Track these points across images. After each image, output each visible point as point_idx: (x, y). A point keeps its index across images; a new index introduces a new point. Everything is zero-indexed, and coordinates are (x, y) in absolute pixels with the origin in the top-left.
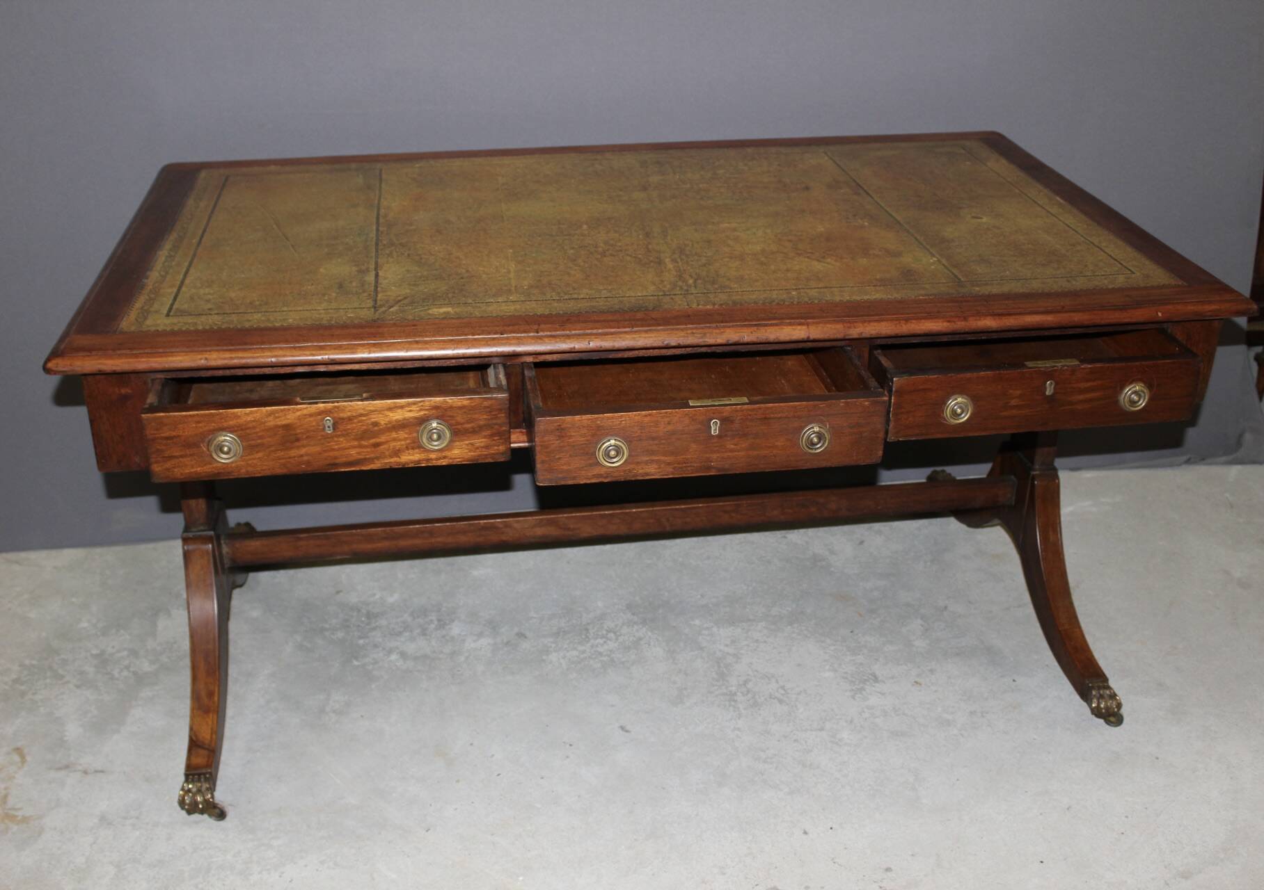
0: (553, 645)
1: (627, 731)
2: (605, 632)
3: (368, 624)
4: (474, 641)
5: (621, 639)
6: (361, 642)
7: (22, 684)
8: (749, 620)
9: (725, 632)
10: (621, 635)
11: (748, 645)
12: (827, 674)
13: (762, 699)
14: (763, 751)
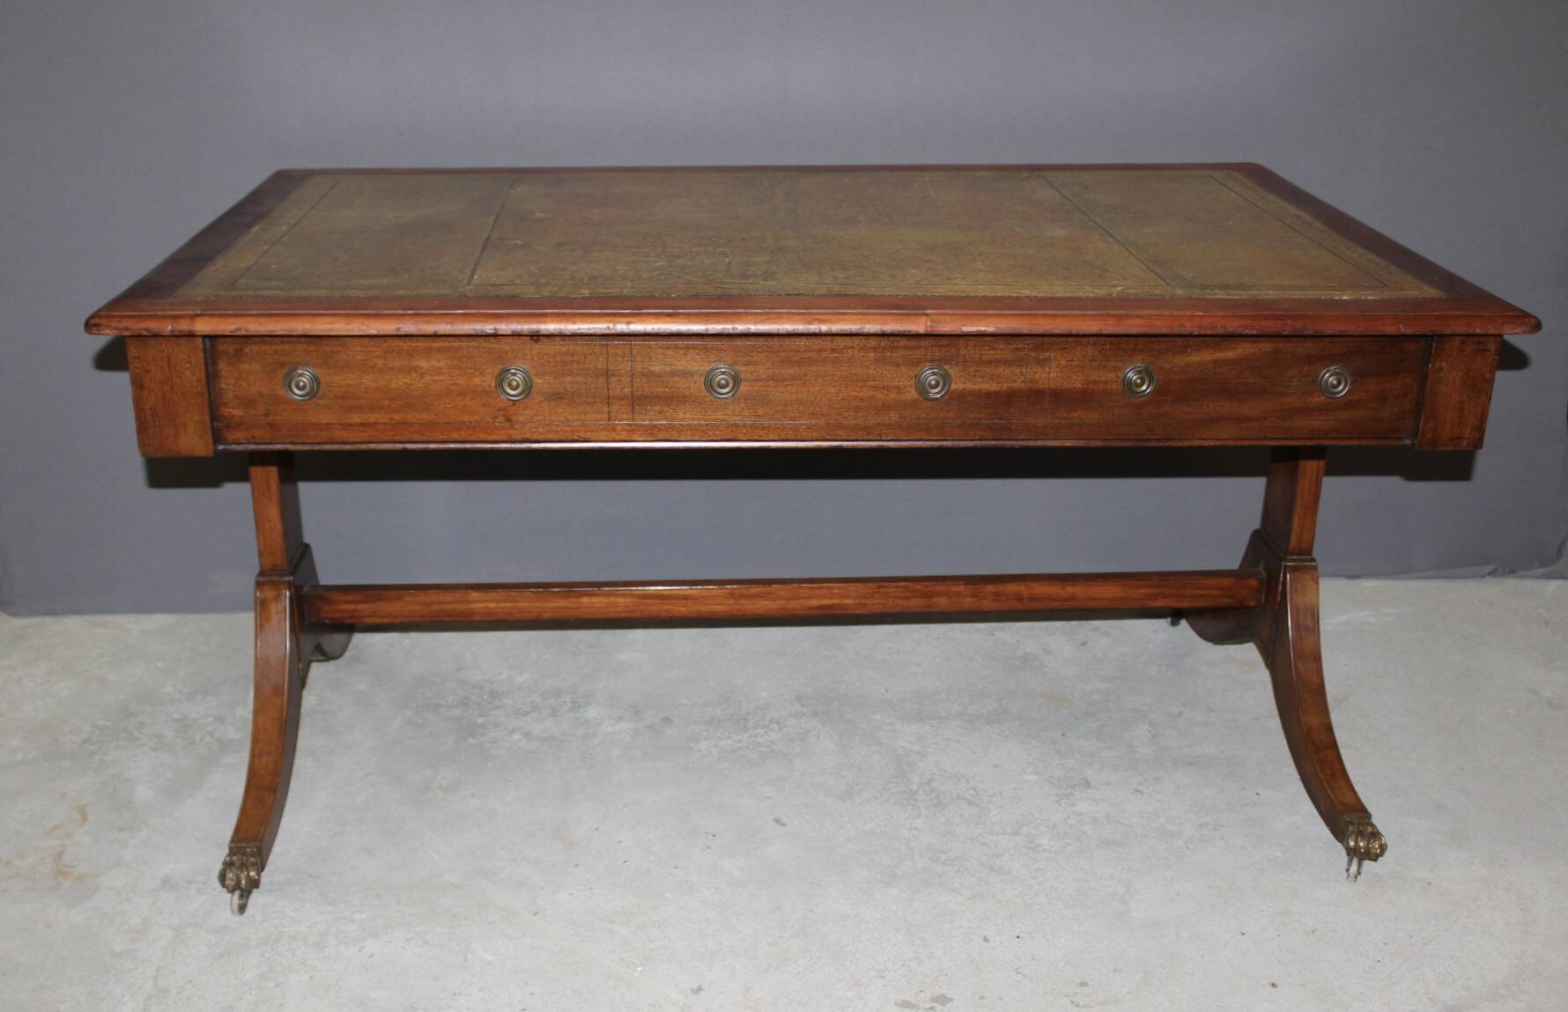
0: (704, 733)
1: (783, 825)
2: (766, 723)
4: (612, 725)
5: (785, 730)
6: (480, 720)
7: (92, 744)
8: (940, 718)
10: (785, 726)
11: (937, 743)
12: (1029, 777)
13: (948, 798)
14: (944, 852)
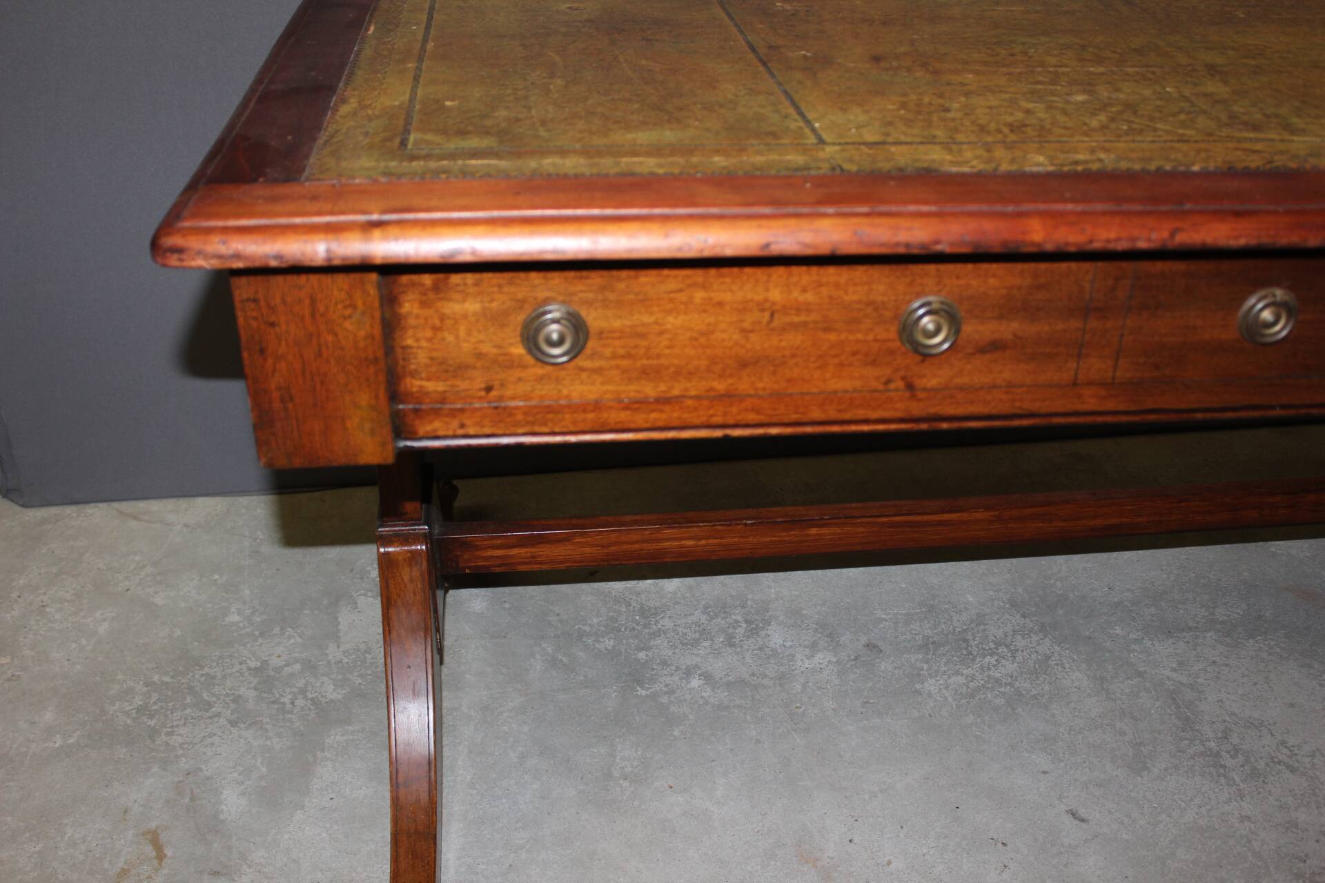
0: (925, 666)
2: (992, 645)
3: (646, 626)
5: (1020, 657)
6: (642, 655)
7: (151, 717)
9: (1164, 648)
10: (1017, 651)
11: (1205, 671)
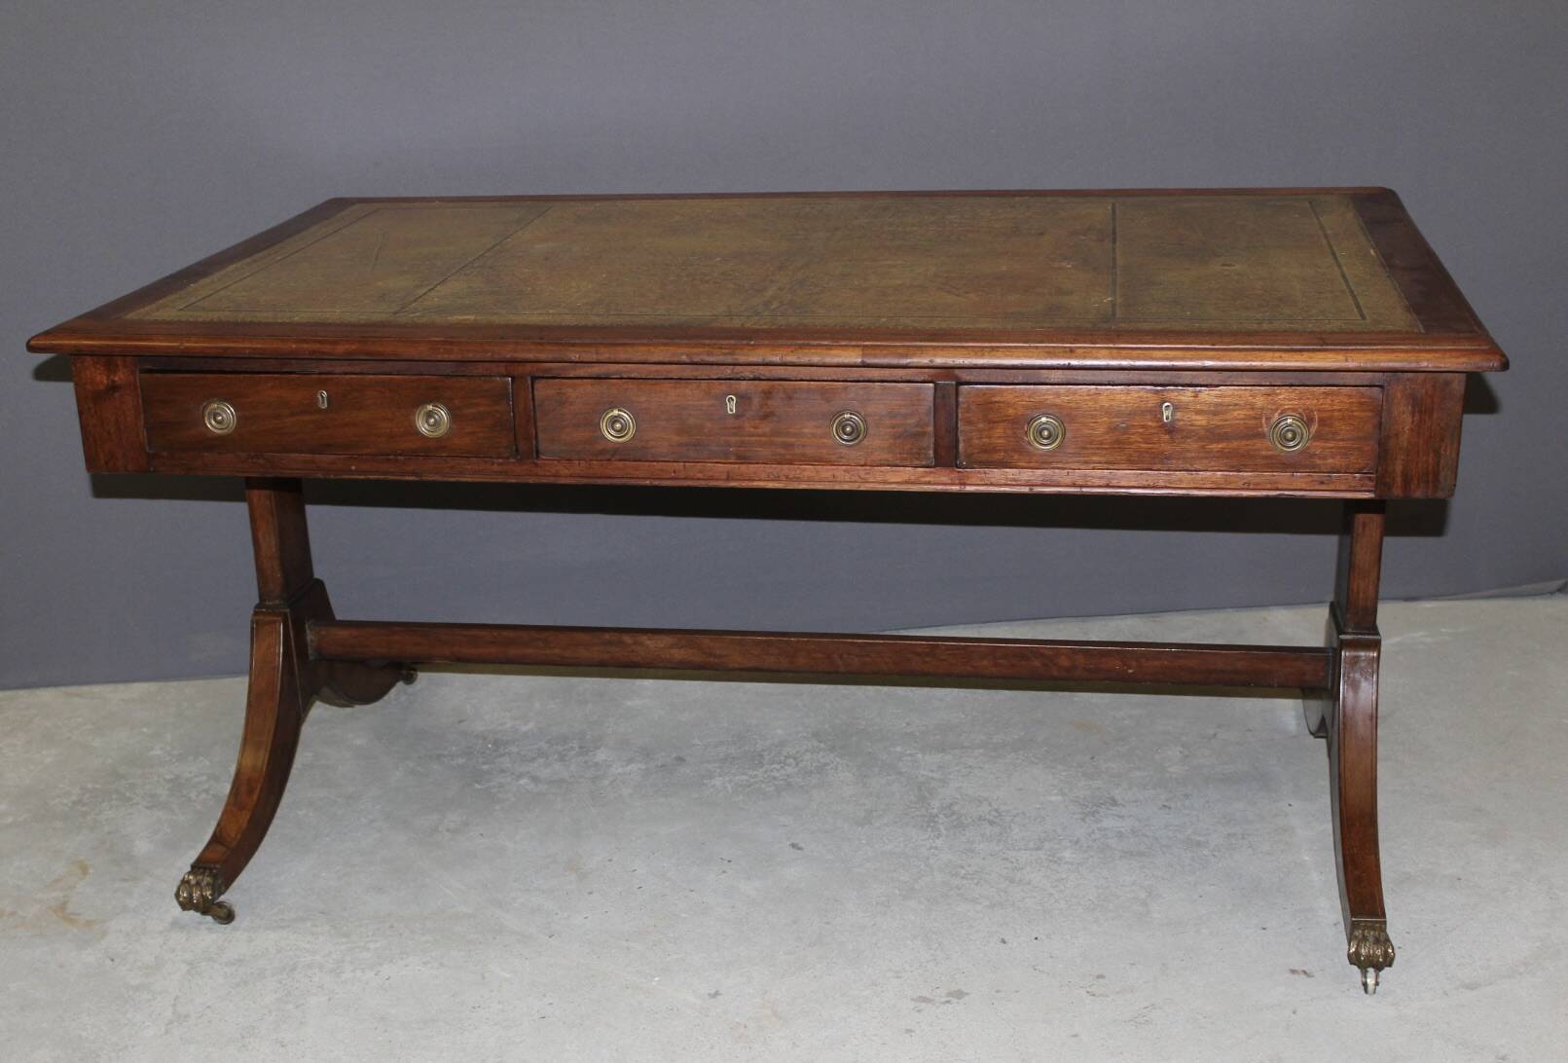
0: (718, 771)
1: (800, 849)
2: (782, 758)
3: (495, 751)
4: (622, 767)
5: (801, 765)
6: (485, 767)
7: (84, 806)
8: (963, 747)
9: (933, 759)
11: (959, 771)
12: (1053, 798)
13: (970, 820)
14: (962, 867)
